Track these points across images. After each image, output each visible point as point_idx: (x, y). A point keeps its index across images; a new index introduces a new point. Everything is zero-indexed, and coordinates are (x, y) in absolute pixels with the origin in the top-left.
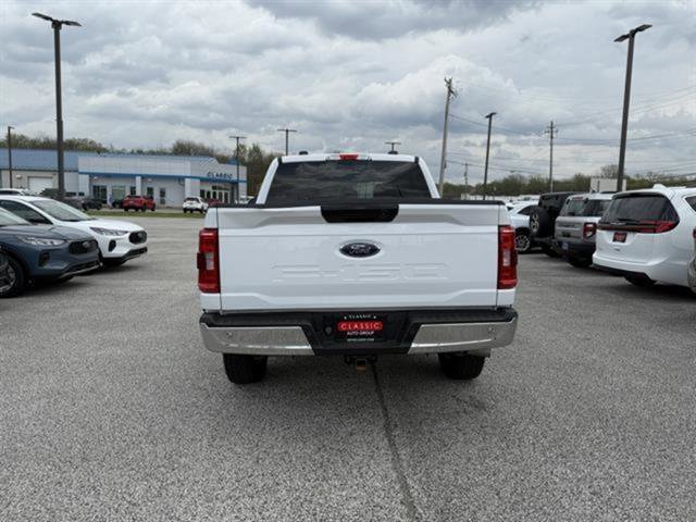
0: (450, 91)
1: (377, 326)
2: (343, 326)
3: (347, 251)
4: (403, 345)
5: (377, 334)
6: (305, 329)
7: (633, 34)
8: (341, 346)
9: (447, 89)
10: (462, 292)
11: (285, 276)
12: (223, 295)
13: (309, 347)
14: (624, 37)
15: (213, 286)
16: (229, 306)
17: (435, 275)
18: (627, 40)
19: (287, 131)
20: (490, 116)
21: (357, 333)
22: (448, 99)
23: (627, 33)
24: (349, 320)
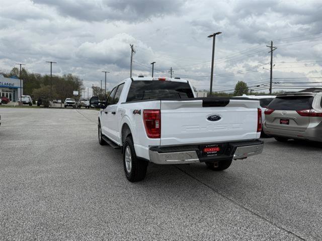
0: (133, 51)
1: (218, 149)
2: (205, 150)
3: (210, 119)
4: (231, 156)
5: (218, 153)
6: (197, 152)
7: (214, 35)
8: (206, 158)
9: (131, 50)
10: (247, 134)
11: (187, 130)
12: (162, 139)
13: (198, 159)
14: (211, 36)
15: (158, 135)
16: (164, 144)
17: (239, 128)
18: (212, 37)
19: (51, 63)
20: (153, 64)
21: (210, 153)
22: (132, 54)
23: (212, 34)
24: (208, 147)
